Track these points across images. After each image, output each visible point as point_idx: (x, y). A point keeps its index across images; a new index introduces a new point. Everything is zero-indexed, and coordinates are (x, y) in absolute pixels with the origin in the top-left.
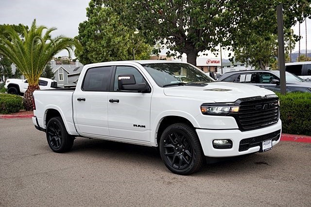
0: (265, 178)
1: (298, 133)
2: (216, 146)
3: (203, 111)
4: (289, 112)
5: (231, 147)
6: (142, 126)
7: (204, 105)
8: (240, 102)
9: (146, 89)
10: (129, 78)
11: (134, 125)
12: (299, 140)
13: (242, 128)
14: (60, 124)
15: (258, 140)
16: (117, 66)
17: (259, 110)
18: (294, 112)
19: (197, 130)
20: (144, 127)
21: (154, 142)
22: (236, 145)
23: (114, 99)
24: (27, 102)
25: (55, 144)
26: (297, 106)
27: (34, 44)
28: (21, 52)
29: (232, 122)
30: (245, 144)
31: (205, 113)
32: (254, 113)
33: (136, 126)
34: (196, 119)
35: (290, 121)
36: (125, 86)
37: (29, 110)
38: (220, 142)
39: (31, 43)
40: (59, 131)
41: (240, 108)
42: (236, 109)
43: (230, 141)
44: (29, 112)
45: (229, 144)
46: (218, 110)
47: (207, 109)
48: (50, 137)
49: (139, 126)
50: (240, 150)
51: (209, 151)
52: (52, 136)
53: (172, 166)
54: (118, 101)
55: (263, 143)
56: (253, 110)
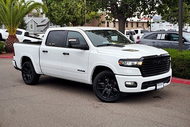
0: (156, 106)
1: (187, 78)
2: (127, 86)
3: (120, 63)
4: (182, 64)
5: (136, 86)
6: (83, 71)
7: (121, 60)
8: (143, 59)
9: (86, 48)
10: (75, 40)
11: (78, 70)
12: (187, 83)
13: (144, 75)
14: (31, 65)
15: (155, 83)
16: (68, 31)
17: (155, 64)
18: (184, 64)
19: (116, 75)
20: (84, 71)
21: (90, 81)
22: (140, 85)
23: (66, 52)
24: (7, 47)
25: (27, 79)
26: (187, 60)
27: (13, 6)
28: (4, 11)
29: (137, 71)
30: (145, 85)
31: (121, 65)
32: (152, 66)
33: (79, 70)
34: (116, 69)
35: (182, 70)
36: (72, 45)
37: (9, 53)
38: (130, 83)
39: (11, 5)
40: (30, 71)
41: (143, 62)
42: (140, 63)
43: (136, 83)
44: (8, 54)
45: (135, 85)
46: (130, 63)
47: (122, 63)
48: (24, 74)
49: (81, 71)
50: (142, 89)
51: (123, 89)
52: (25, 74)
53: (102, 97)
54: (68, 54)
55: (157, 85)
56: (151, 64)
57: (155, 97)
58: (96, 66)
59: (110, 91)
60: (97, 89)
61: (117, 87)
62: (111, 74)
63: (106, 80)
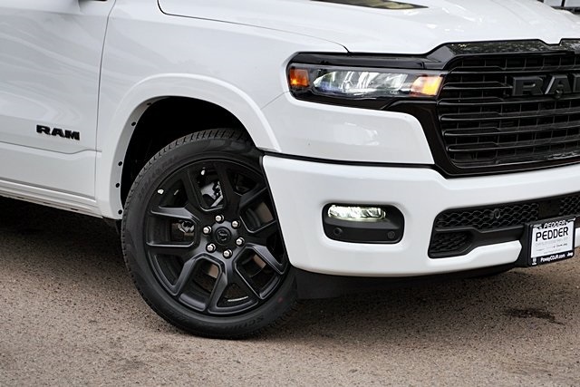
0: (522, 369)
2: (336, 230)
3: (294, 82)
5: (396, 236)
6: (68, 134)
7: (301, 58)
8: (448, 56)
11: (40, 129)
13: (447, 166)
15: (517, 219)
17: (528, 95)
19: (267, 162)
20: (76, 136)
21: (107, 199)
22: (419, 231)
29: (409, 135)
30: (457, 230)
31: (303, 93)
32: (508, 108)
33: (47, 130)
38: (356, 215)
41: (446, 80)
42: (430, 85)
45: (389, 224)
46: (363, 82)
47: (313, 78)
50: (436, 250)
51: (309, 249)
53: (176, 299)
55: (535, 231)
56: (499, 93)
57: (515, 313)
58: (148, 102)
59: (228, 264)
60: (147, 248)
61: (275, 242)
62: (236, 153)
63: (209, 190)
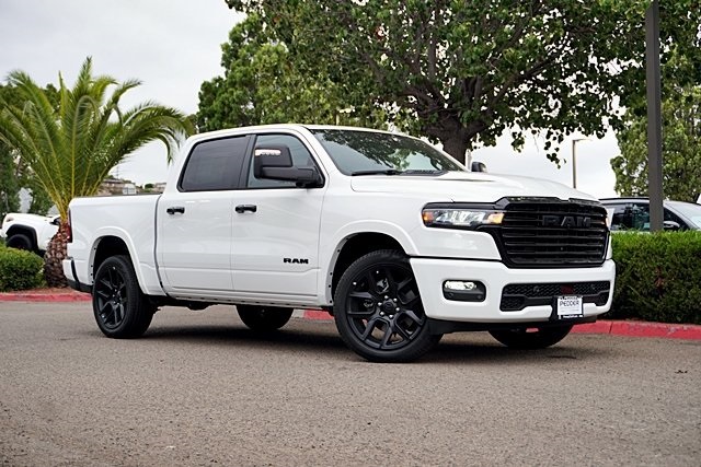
1: (679, 319)
2: (450, 295)
3: (426, 219)
4: (659, 267)
5: (482, 298)
6: (302, 261)
7: (429, 206)
8: (506, 203)
9: (314, 180)
10: (278, 152)
11: (285, 260)
12: (676, 335)
13: (509, 260)
14: (125, 269)
15: (549, 293)
16: (258, 134)
17: (551, 225)
18: (668, 268)
19: (412, 261)
20: (306, 261)
21: (324, 295)
22: (494, 295)
23: (246, 204)
25: (111, 320)
26: (676, 254)
27: (81, 119)
28: (48, 136)
29: (487, 245)
30: (514, 296)
31: (429, 224)
32: (539, 232)
33: (290, 261)
34: (413, 238)
35: (661, 290)
36: (269, 171)
38: (459, 286)
40: (122, 286)
41: (506, 215)
42: (497, 218)
43: (480, 285)
45: (478, 292)
47: (436, 216)
48: (100, 301)
49: (295, 261)
50: (503, 307)
51: (436, 306)
52: (104, 301)
53: (363, 342)
54: (254, 209)
55: (559, 300)
56: (535, 224)
58: (346, 238)
59: (392, 322)
60: (347, 315)
61: (417, 305)
62: (395, 260)
63: (381, 284)
